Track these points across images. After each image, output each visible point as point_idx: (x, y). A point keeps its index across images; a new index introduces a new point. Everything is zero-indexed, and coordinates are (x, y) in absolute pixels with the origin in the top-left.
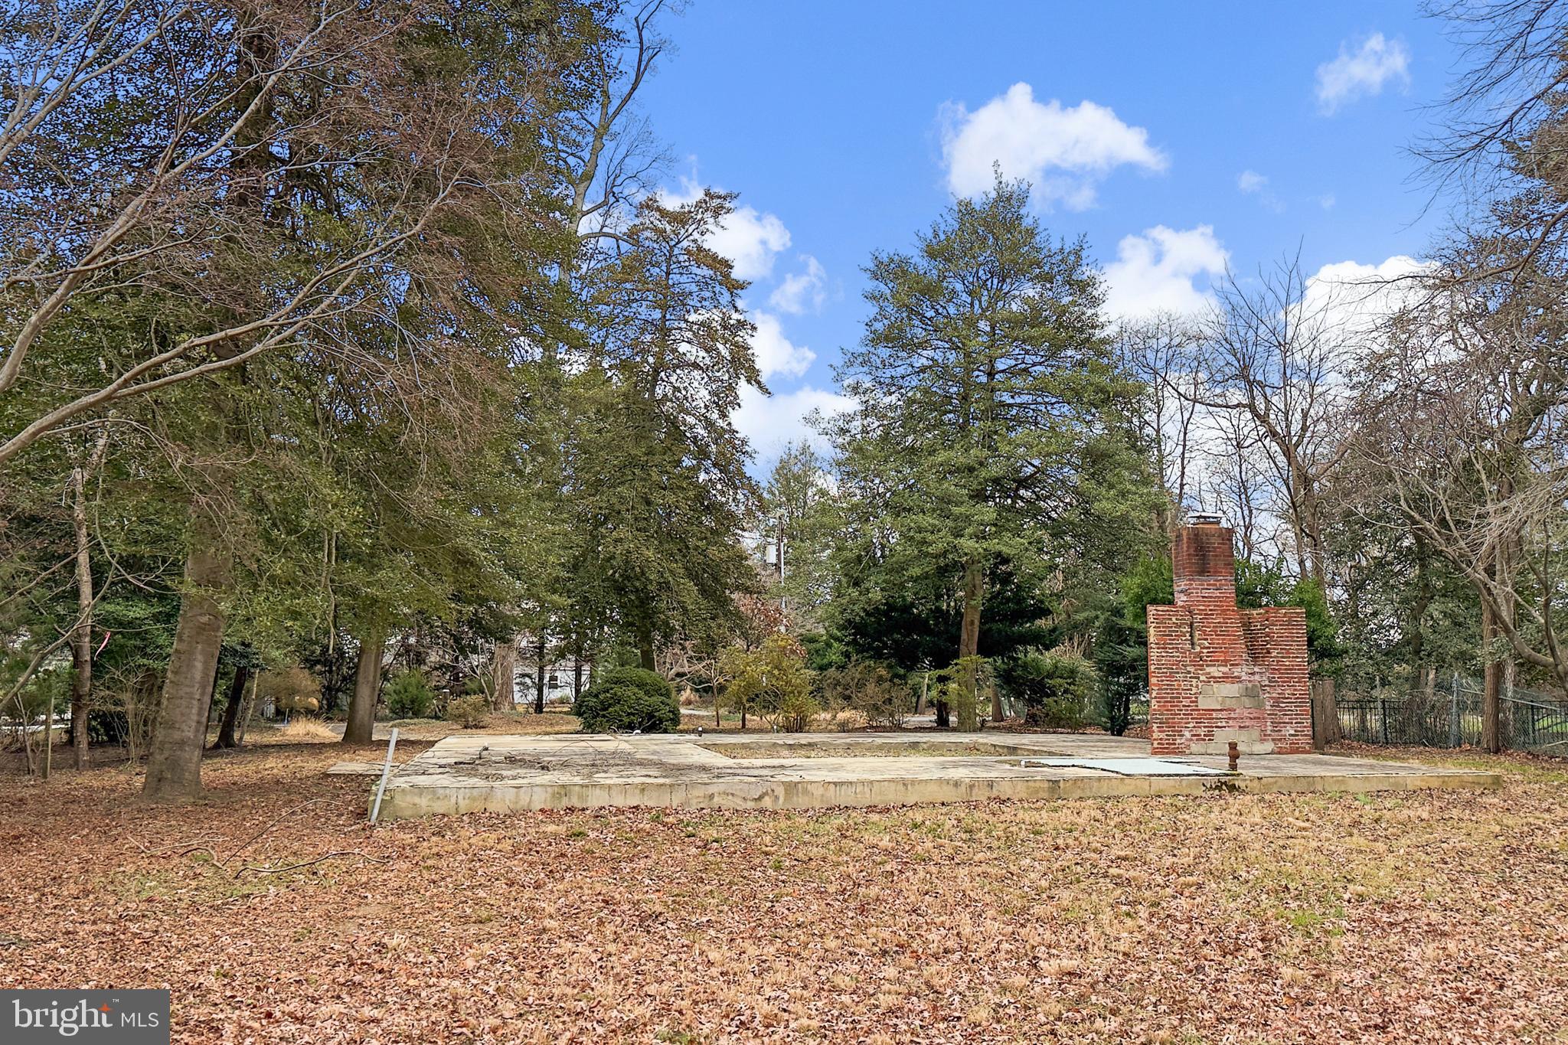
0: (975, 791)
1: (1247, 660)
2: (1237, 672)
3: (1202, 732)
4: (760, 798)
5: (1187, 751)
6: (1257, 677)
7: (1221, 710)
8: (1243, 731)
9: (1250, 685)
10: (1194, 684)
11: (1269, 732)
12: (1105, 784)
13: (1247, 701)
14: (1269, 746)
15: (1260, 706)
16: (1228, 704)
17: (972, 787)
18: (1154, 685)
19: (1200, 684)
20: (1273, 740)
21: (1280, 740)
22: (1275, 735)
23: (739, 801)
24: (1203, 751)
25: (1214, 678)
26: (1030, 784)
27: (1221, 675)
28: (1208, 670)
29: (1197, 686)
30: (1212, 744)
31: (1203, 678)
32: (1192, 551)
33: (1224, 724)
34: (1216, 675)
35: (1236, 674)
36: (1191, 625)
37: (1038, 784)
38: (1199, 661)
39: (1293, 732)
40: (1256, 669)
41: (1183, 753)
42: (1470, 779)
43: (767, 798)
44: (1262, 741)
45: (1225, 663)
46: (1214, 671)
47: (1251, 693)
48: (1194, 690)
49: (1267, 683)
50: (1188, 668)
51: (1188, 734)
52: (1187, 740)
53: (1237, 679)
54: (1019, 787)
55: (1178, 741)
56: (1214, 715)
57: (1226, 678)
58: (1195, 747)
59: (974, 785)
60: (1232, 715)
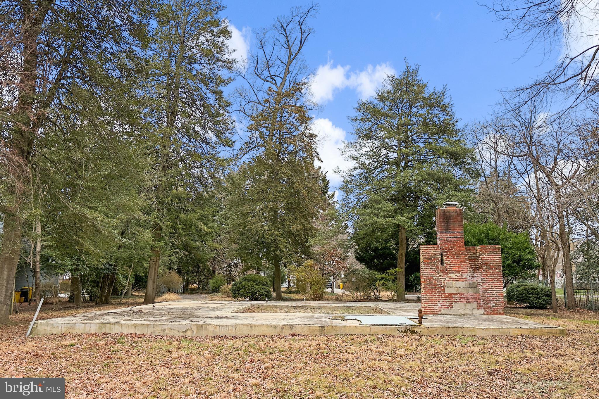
0: (284, 330)
1: (470, 271)
2: (465, 276)
3: (447, 304)
4: (186, 331)
5: (439, 313)
6: (475, 279)
7: (457, 294)
8: (468, 304)
9: (471, 282)
10: (443, 281)
11: (482, 305)
12: (347, 328)
13: (470, 290)
14: (482, 311)
15: (477, 292)
16: (460, 291)
17: (282, 328)
18: (423, 282)
19: (446, 282)
20: (484, 308)
21: (487, 308)
22: (485, 306)
23: (177, 333)
24: (448, 313)
25: (453, 279)
26: (311, 328)
27: (456, 277)
28: (450, 275)
29: (444, 283)
30: (452, 310)
31: (447, 279)
32: (441, 220)
33: (458, 300)
34: (454, 277)
35: (464, 277)
36: (442, 254)
37: (314, 328)
38: (446, 271)
39: (494, 305)
40: (475, 275)
41: (437, 314)
42: (547, 331)
43: (189, 331)
44: (478, 309)
45: (459, 272)
46: (453, 275)
47: (472, 286)
48: (443, 284)
49: (481, 281)
50: (440, 274)
51: (439, 305)
52: (439, 308)
53: (466, 280)
54: (305, 329)
55: (435, 308)
56: (453, 296)
57: (459, 279)
58: (443, 311)
59: (283, 328)
60: (462, 296)
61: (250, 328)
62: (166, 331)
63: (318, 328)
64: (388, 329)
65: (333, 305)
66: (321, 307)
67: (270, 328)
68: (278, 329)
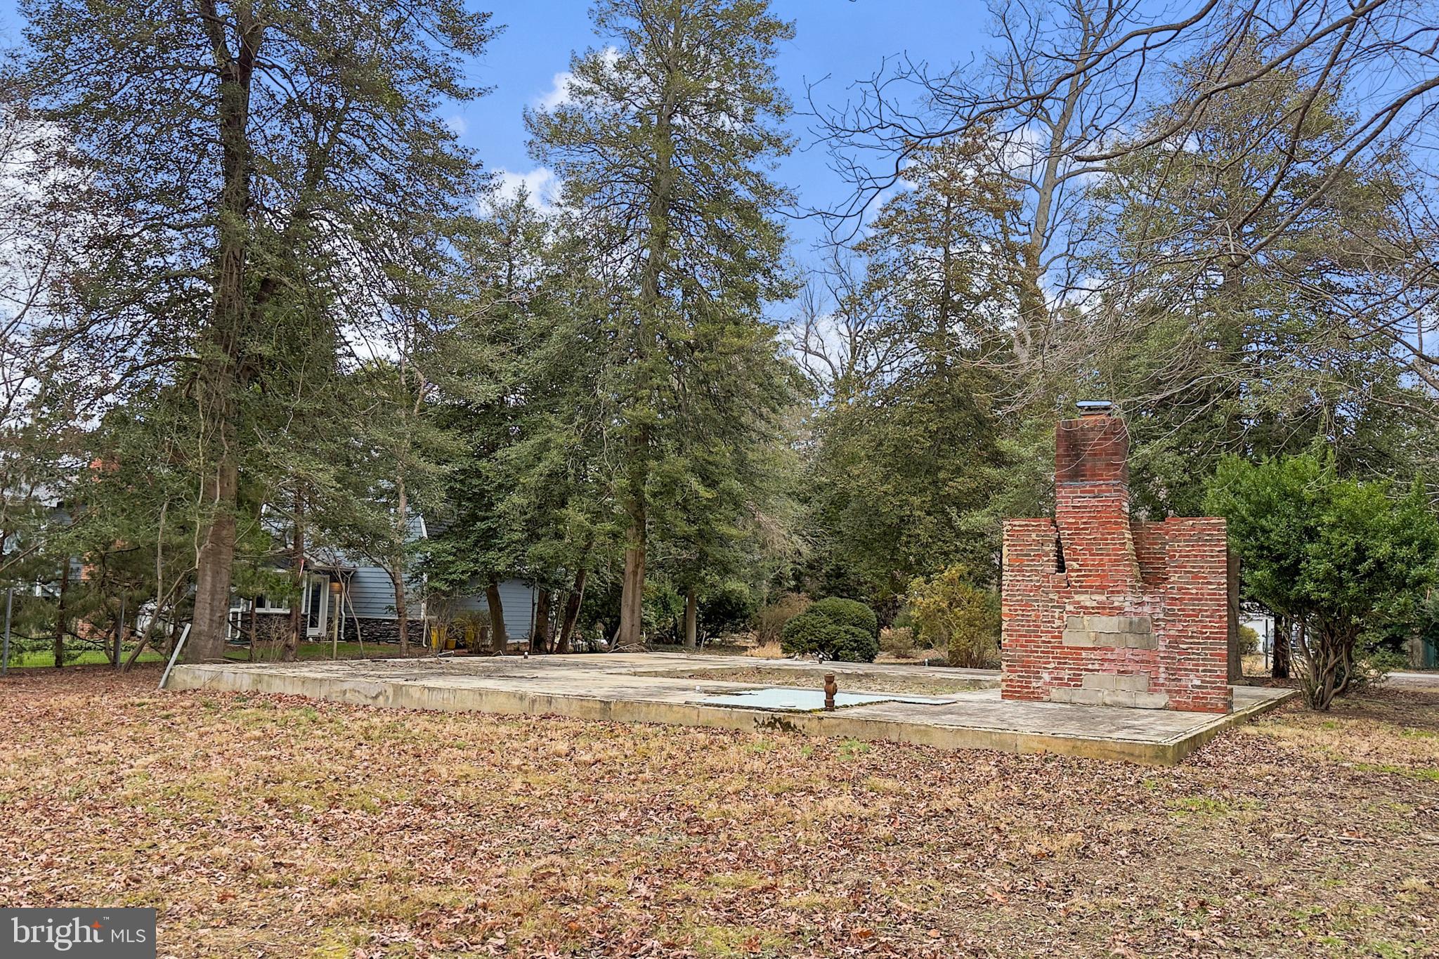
0: (537, 706)
1: (1133, 587)
2: (1117, 600)
3: (1066, 675)
4: (376, 697)
5: (1046, 698)
6: (1147, 609)
7: (1094, 649)
8: (1124, 678)
9: (1136, 619)
10: (1057, 615)
11: (1161, 681)
13: (1132, 640)
14: (1161, 699)
15: (1150, 647)
16: (1103, 641)
17: (534, 701)
18: (1006, 615)
19: (1065, 616)
20: (1168, 691)
21: (1178, 692)
22: (1172, 686)
23: (363, 699)
24: (1066, 698)
25: (1086, 608)
26: (585, 703)
27: (1094, 604)
28: (1077, 598)
29: (1061, 618)
30: (1080, 691)
31: (1069, 608)
32: (1061, 451)
33: (1097, 667)
34: (1088, 604)
35: (1116, 604)
36: (1058, 542)
37: (591, 705)
38: (1067, 589)
39: (1198, 683)
40: (1146, 599)
41: (1039, 699)
43: (381, 697)
44: (1151, 691)
45: (1101, 589)
46: (1084, 599)
47: (1138, 629)
48: (1058, 623)
49: (1161, 616)
50: (1051, 596)
51: (1046, 677)
52: (1045, 683)
53: (1120, 611)
54: (574, 706)
55: (1034, 684)
56: (1084, 654)
57: (1101, 609)
58: (1055, 693)
60: (1109, 656)
61: (477, 697)
62: (348, 695)
63: (598, 706)
64: (734, 716)
65: (938, 676)
66: (907, 678)
67: (512, 700)
68: (526, 703)
